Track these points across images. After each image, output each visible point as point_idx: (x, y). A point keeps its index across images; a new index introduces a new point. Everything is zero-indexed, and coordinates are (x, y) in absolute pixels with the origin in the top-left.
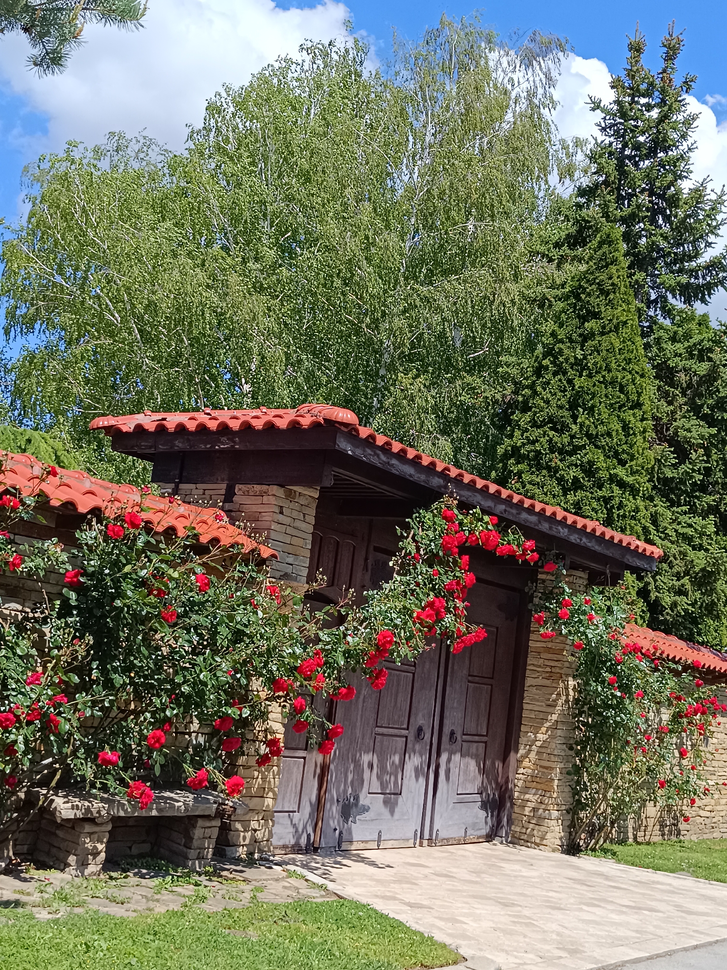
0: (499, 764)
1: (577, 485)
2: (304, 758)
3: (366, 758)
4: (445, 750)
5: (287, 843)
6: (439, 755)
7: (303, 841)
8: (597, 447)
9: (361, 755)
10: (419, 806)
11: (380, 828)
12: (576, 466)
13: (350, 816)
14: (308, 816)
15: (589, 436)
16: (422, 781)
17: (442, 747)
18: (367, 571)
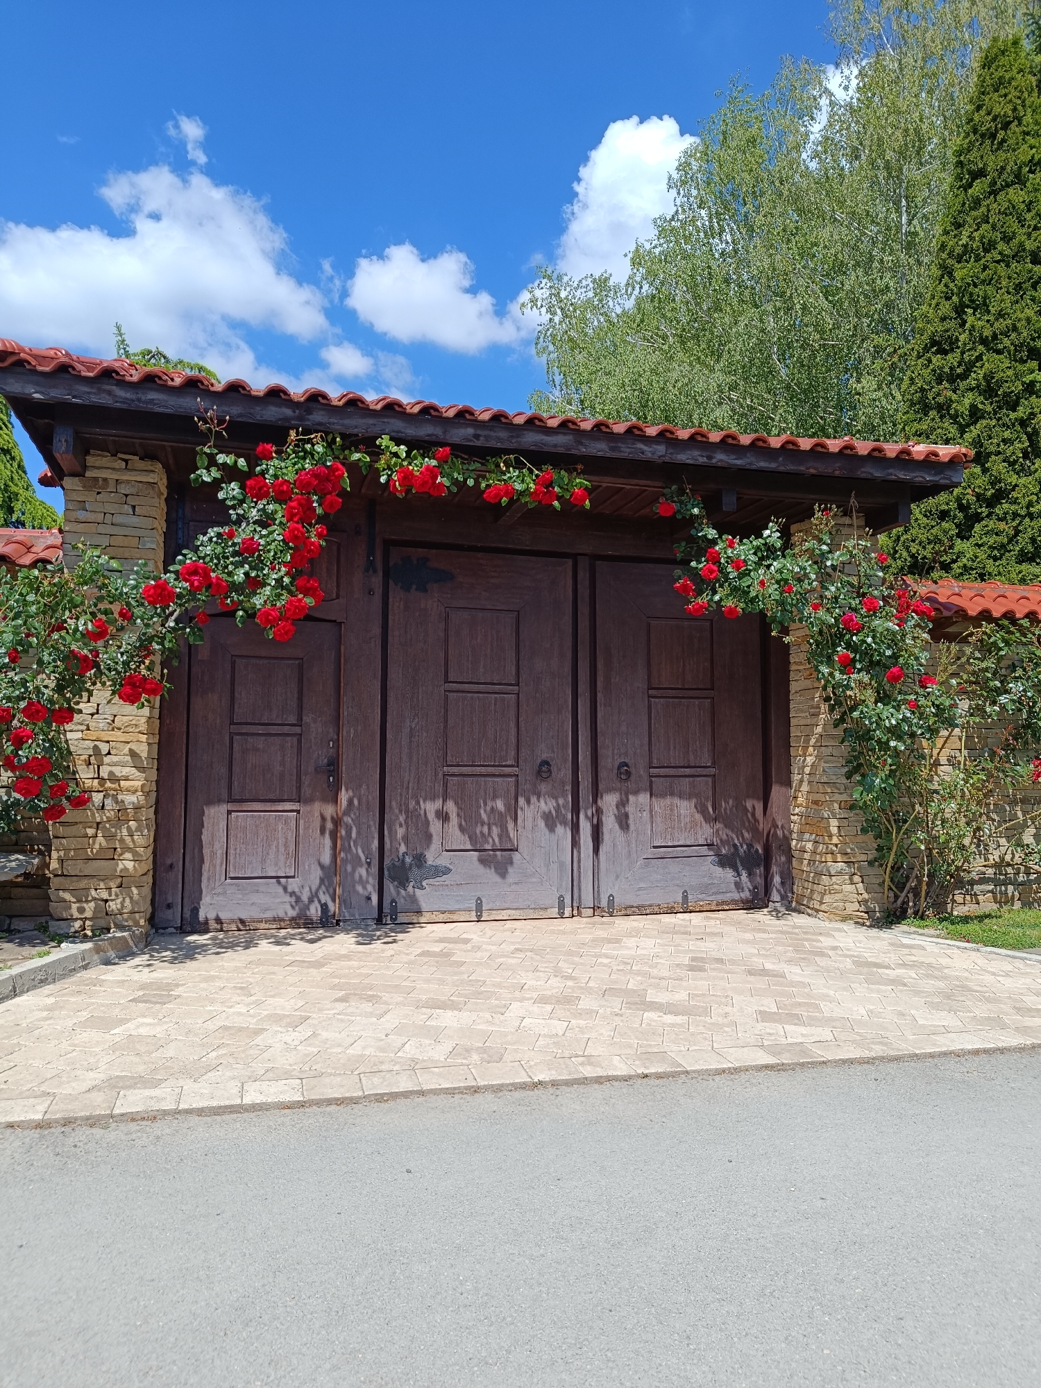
0: (751, 804)
1: (975, 414)
2: (298, 812)
3: (430, 808)
4: (610, 790)
5: (281, 915)
6: (596, 795)
7: (314, 911)
8: (999, 352)
9: (418, 803)
10: (562, 864)
11: (479, 894)
12: (972, 389)
13: (408, 880)
14: (318, 881)
15: (984, 341)
16: (564, 833)
17: (601, 787)
18: (375, 571)
